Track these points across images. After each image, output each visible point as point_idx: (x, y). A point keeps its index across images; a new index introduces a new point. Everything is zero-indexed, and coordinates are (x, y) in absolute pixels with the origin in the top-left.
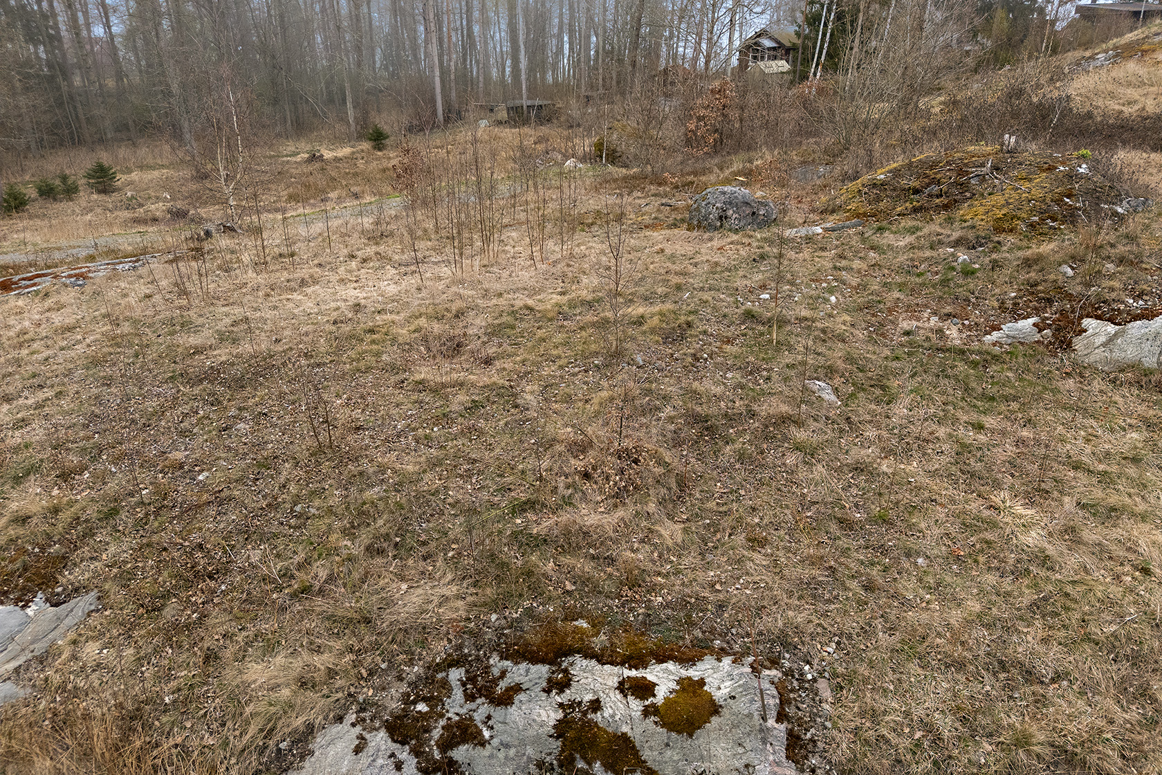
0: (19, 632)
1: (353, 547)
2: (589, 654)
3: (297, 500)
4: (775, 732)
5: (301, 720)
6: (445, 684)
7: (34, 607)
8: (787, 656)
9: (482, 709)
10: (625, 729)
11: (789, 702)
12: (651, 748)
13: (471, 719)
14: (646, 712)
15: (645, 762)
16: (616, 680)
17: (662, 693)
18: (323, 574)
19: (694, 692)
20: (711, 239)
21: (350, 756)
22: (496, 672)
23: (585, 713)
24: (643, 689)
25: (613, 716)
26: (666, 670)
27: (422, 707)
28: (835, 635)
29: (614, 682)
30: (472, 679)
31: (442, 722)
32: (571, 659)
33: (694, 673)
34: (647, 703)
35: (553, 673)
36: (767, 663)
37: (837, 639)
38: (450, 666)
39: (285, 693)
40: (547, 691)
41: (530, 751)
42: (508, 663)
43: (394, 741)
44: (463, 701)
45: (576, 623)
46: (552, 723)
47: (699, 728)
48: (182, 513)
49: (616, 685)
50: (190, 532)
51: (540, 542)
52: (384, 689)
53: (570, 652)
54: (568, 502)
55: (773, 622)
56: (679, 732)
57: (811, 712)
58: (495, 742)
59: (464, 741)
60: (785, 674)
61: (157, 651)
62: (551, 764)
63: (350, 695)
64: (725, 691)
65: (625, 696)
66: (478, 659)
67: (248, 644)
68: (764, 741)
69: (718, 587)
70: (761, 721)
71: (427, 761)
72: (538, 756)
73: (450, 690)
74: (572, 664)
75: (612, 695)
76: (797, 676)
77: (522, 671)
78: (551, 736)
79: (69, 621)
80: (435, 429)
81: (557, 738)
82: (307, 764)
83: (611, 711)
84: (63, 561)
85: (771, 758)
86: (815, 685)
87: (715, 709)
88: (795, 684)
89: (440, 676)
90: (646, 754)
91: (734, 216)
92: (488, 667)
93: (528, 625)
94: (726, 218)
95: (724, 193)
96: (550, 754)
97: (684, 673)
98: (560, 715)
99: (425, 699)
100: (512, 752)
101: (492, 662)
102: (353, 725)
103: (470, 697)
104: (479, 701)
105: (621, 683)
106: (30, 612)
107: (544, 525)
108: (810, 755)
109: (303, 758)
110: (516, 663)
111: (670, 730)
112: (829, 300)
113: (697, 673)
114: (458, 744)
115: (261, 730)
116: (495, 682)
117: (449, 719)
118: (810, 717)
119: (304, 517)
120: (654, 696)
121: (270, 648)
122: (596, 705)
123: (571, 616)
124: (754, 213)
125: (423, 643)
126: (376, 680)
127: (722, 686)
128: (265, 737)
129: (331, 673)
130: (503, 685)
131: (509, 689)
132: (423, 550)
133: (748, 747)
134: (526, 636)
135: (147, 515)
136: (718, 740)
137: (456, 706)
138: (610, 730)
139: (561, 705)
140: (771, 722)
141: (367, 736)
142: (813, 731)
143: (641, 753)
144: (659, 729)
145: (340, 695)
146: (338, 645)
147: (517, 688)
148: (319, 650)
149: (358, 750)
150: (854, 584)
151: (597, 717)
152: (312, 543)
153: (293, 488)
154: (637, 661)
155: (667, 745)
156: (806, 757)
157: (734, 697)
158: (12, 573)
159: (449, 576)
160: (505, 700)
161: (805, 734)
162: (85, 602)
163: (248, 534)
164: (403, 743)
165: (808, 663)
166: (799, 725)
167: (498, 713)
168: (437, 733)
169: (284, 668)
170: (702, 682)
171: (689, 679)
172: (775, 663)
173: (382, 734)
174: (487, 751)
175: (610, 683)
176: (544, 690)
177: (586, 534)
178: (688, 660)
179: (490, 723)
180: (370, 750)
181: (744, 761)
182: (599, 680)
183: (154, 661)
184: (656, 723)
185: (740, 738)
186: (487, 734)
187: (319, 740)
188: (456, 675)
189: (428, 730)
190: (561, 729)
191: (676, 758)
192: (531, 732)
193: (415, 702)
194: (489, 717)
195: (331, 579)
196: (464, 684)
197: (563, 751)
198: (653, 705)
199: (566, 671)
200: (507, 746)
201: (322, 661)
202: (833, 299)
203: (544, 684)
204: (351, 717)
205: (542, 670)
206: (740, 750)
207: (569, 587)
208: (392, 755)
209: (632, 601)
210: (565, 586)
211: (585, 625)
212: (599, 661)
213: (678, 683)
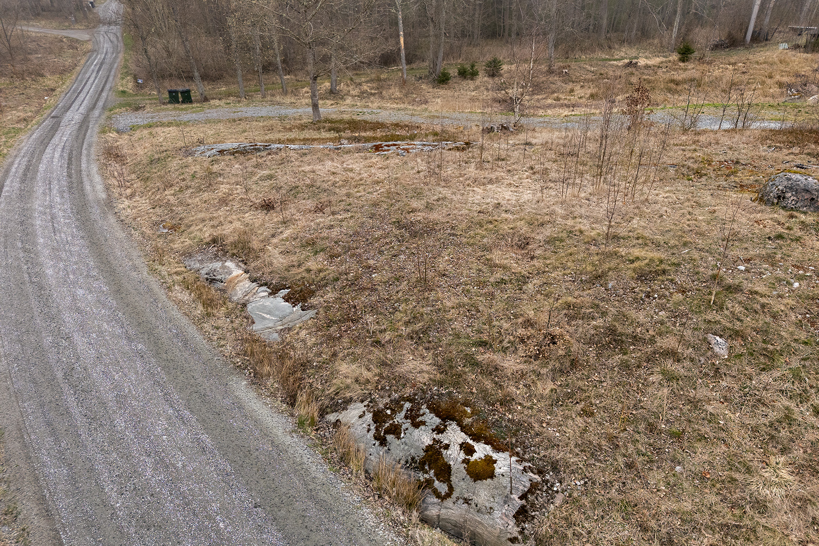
0: (288, 315)
1: (405, 331)
2: (460, 424)
3: (398, 300)
4: (514, 502)
5: (350, 394)
6: (402, 406)
7: (296, 308)
8: (551, 473)
9: (407, 424)
10: (451, 463)
11: (533, 494)
12: (456, 477)
13: (401, 426)
14: (464, 461)
15: (451, 481)
16: (462, 441)
17: (475, 456)
18: (388, 338)
19: (488, 464)
20: (762, 211)
21: (357, 418)
22: (421, 412)
23: (441, 448)
24: (469, 450)
25: (450, 455)
26: (485, 449)
27: (389, 412)
28: (587, 478)
29: (460, 441)
30: (411, 410)
31: (391, 422)
32: (451, 422)
33: (495, 456)
34: (467, 457)
35: (440, 424)
36: (536, 471)
37: (586, 480)
38: (408, 400)
39: (349, 381)
40: (433, 430)
41: (412, 451)
42: (428, 411)
43: (373, 420)
44: (403, 417)
45: (466, 408)
46: (427, 444)
47: (480, 480)
48: (358, 289)
49: (460, 443)
50: (356, 299)
51: (475, 364)
52: (382, 397)
53: (453, 419)
54: (505, 350)
55: (557, 455)
56: (471, 477)
57: (543, 504)
58: (403, 440)
59: (393, 434)
60: (543, 481)
61: (322, 343)
62: (417, 461)
63: (370, 393)
64: (502, 471)
65: (461, 450)
66: (418, 403)
67: (348, 355)
68: (505, 502)
69: (544, 425)
70: (509, 493)
71: (378, 434)
72: (413, 454)
73: (402, 410)
74: (450, 425)
75: (456, 446)
76: (549, 485)
77: (430, 417)
78: (423, 449)
79: (304, 319)
80: (475, 288)
81: (425, 451)
82: (343, 413)
83: (451, 453)
84: (312, 293)
85: (504, 511)
86: (556, 494)
87: (492, 476)
88: (545, 487)
89: (402, 402)
90: (453, 478)
91: (792, 198)
92: (420, 409)
93: (445, 399)
94: (784, 198)
95: (789, 179)
96: (418, 456)
97: (491, 454)
98: (431, 443)
99: (391, 409)
100: (406, 447)
101: (423, 407)
102: (365, 406)
103: (406, 417)
104: (408, 420)
105: (463, 443)
106: (294, 309)
107: (485, 357)
108: (527, 522)
109: (343, 409)
110: (431, 413)
111: (468, 474)
112: (792, 285)
113: (496, 457)
114: (391, 433)
115: (334, 391)
116: (419, 416)
117: (394, 422)
118: (540, 506)
119: (396, 310)
120: (472, 456)
121: (354, 361)
122: (447, 447)
123: (466, 404)
124: (813, 199)
125: (404, 386)
126: (382, 393)
127: (502, 468)
128: (335, 395)
129: (368, 381)
130: (420, 419)
131: (421, 422)
132: (427, 345)
133: (496, 501)
134: (442, 403)
135: (347, 285)
136: (485, 489)
137: (399, 418)
138: (446, 460)
139: (434, 439)
140: (515, 497)
141: (366, 413)
142: (537, 513)
143: (451, 477)
144: (464, 471)
145: (367, 392)
146: (377, 371)
147: (423, 423)
148: (369, 370)
149: (360, 417)
150: (621, 460)
151: (444, 452)
152: (391, 323)
153: (400, 294)
154: (477, 438)
155: (463, 479)
156: (524, 522)
157: (503, 476)
158: (296, 291)
159: (430, 362)
160: (416, 425)
161: (532, 512)
162: (311, 313)
163: (373, 309)
164: (375, 422)
165: (561, 482)
166: (531, 507)
167: (411, 429)
168: (387, 425)
169: (353, 371)
170: (495, 462)
171: (491, 457)
172: (540, 472)
173: (371, 415)
174: (398, 442)
175: (459, 441)
176: (432, 430)
177: (497, 369)
178: (498, 449)
179: (406, 431)
180: (364, 419)
181: (491, 505)
182: (456, 437)
183: (318, 347)
184: (465, 467)
185: (495, 495)
186: (402, 435)
187: (351, 406)
188: (408, 405)
189: (385, 422)
190: (429, 448)
191: (463, 487)
192: (417, 444)
193: (388, 409)
194: (407, 429)
195: (389, 342)
196: (407, 411)
197: (423, 458)
198: (469, 460)
199: (446, 426)
200: (406, 444)
201: (367, 375)
202: (796, 285)
203: (434, 427)
204: (366, 403)
205: (438, 421)
206: (492, 500)
207: (474, 390)
208: (369, 425)
209: (497, 411)
210: (472, 389)
211: (469, 411)
212: (461, 429)
213: (485, 456)
